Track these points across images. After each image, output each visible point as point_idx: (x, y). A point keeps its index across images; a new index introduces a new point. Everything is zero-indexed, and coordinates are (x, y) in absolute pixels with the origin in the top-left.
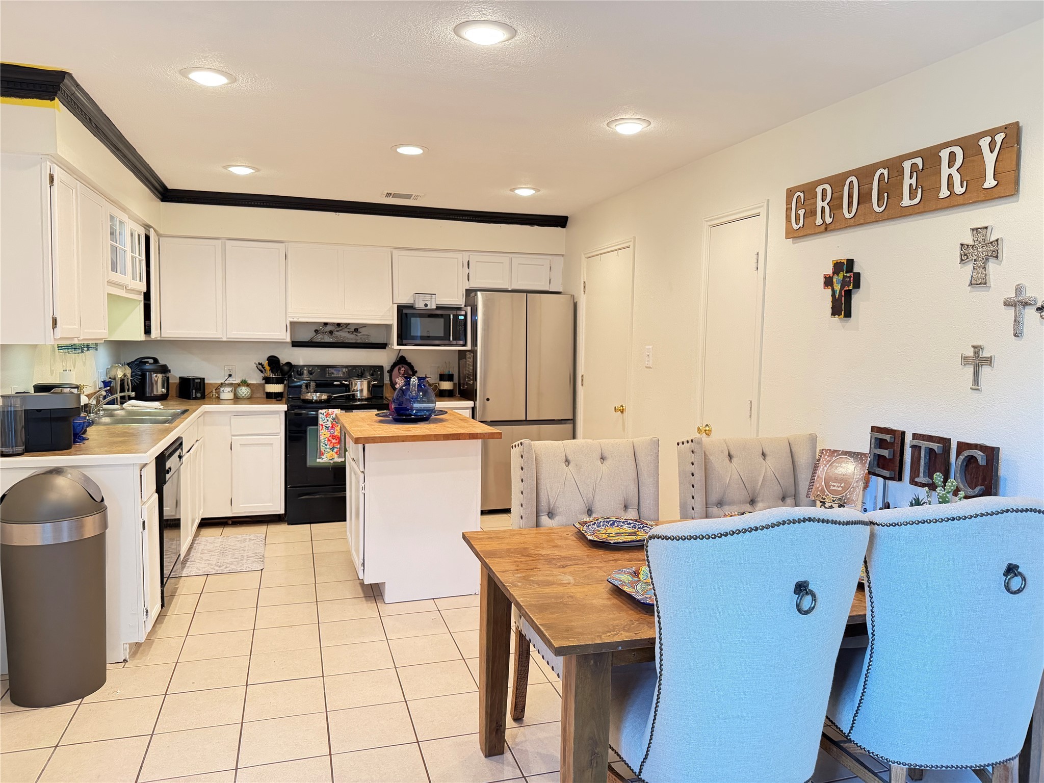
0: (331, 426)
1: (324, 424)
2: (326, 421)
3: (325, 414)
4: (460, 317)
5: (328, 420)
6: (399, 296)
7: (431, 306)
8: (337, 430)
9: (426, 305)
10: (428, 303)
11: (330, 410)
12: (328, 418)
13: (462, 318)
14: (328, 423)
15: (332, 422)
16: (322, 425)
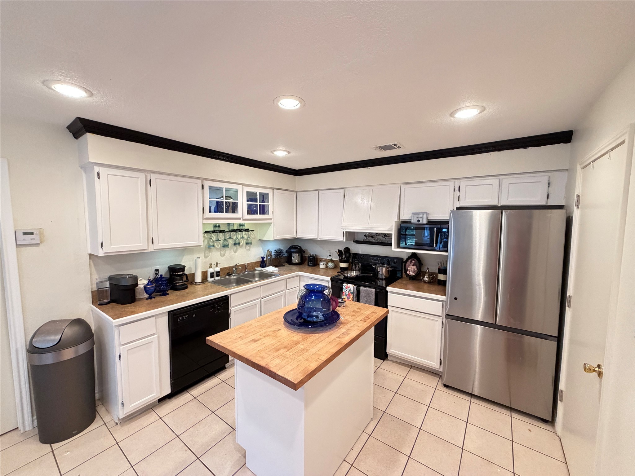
0: (348, 294)
1: (345, 292)
2: (345, 290)
3: (346, 286)
4: (444, 230)
5: (347, 290)
6: (404, 215)
7: (423, 221)
8: (351, 297)
9: (419, 221)
10: (420, 219)
11: (349, 285)
12: (347, 289)
13: (446, 230)
14: (347, 292)
15: (349, 292)
16: (344, 293)
